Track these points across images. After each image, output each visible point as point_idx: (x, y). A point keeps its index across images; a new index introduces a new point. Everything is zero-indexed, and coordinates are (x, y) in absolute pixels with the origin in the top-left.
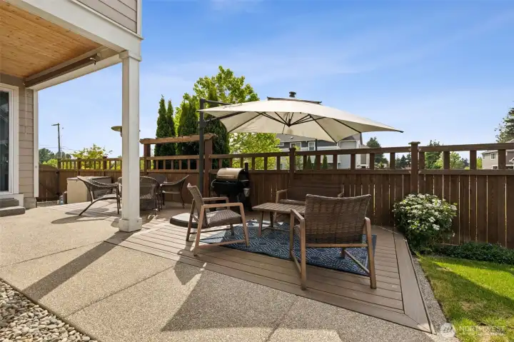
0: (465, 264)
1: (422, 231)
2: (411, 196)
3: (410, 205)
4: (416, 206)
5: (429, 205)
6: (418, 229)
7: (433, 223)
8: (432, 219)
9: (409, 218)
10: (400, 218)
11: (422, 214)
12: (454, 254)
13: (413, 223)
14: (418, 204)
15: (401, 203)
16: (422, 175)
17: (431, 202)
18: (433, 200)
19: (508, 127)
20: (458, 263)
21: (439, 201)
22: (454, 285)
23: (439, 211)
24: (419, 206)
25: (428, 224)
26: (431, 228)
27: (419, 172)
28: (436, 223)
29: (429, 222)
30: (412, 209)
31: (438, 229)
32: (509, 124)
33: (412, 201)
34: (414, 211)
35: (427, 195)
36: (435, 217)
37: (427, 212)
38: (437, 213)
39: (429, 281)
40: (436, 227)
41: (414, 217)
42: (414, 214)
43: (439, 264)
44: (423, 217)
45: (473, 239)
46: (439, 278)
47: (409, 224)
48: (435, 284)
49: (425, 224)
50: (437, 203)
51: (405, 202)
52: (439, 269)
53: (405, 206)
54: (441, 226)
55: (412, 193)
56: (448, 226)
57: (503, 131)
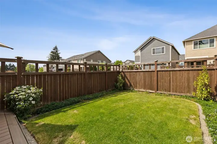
0: (48, 116)
1: (25, 106)
2: (17, 88)
3: (17, 94)
4: (21, 93)
5: (29, 91)
6: (23, 106)
7: (32, 101)
8: (31, 99)
9: (17, 101)
10: (10, 103)
11: (25, 98)
12: (41, 112)
13: (19, 104)
14: (23, 92)
15: (11, 93)
16: (24, 76)
17: (30, 90)
18: (31, 88)
19: (51, 57)
20: (45, 117)
21: (34, 88)
22: (47, 131)
23: (34, 93)
24: (23, 93)
25: (28, 102)
26: (31, 103)
27: (22, 74)
28: (33, 100)
29: (29, 100)
30: (18, 96)
31: (34, 103)
32: (51, 56)
33: (19, 90)
34: (20, 97)
35: (28, 86)
36: (33, 97)
37: (28, 96)
38: (33, 95)
39: (34, 137)
40: (33, 102)
41: (20, 100)
42: (20, 98)
43: (37, 122)
44: (26, 99)
45: (48, 102)
46: (39, 132)
47: (16, 105)
48: (38, 138)
49: (27, 102)
50: (33, 89)
51: (14, 92)
52: (37, 125)
53: (14, 95)
54: (36, 101)
55: (18, 86)
56: (39, 100)
57: (49, 58)
